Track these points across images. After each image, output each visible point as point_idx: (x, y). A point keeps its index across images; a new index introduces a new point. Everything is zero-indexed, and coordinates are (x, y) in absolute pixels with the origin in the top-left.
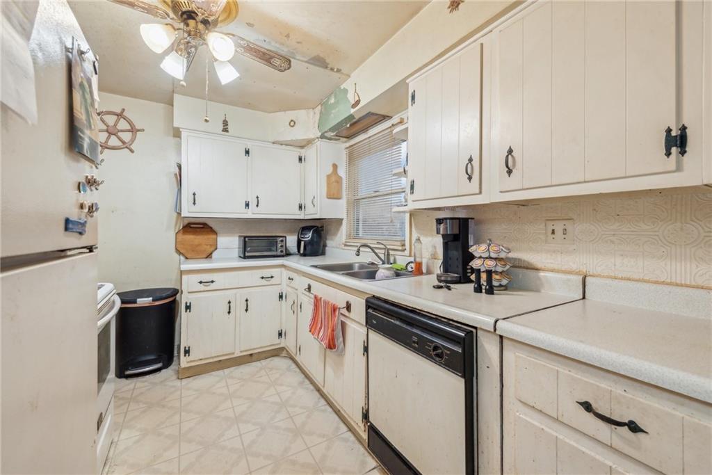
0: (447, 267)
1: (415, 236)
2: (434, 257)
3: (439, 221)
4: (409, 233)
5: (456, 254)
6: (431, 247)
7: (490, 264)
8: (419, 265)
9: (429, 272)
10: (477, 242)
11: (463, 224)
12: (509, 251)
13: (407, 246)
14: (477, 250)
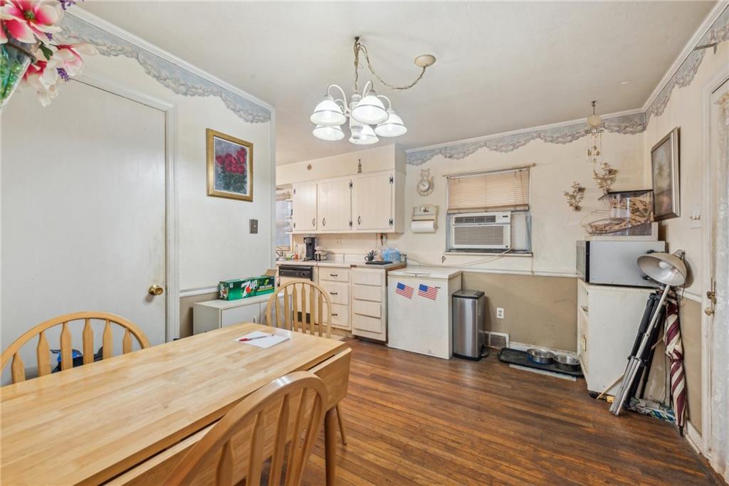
0: (307, 255)
1: (295, 245)
2: (303, 252)
3: (305, 239)
4: (292, 243)
5: (310, 250)
6: (302, 248)
7: (320, 252)
8: (297, 256)
9: (301, 258)
10: (318, 246)
11: (313, 239)
12: (326, 248)
13: (291, 249)
14: (316, 248)
